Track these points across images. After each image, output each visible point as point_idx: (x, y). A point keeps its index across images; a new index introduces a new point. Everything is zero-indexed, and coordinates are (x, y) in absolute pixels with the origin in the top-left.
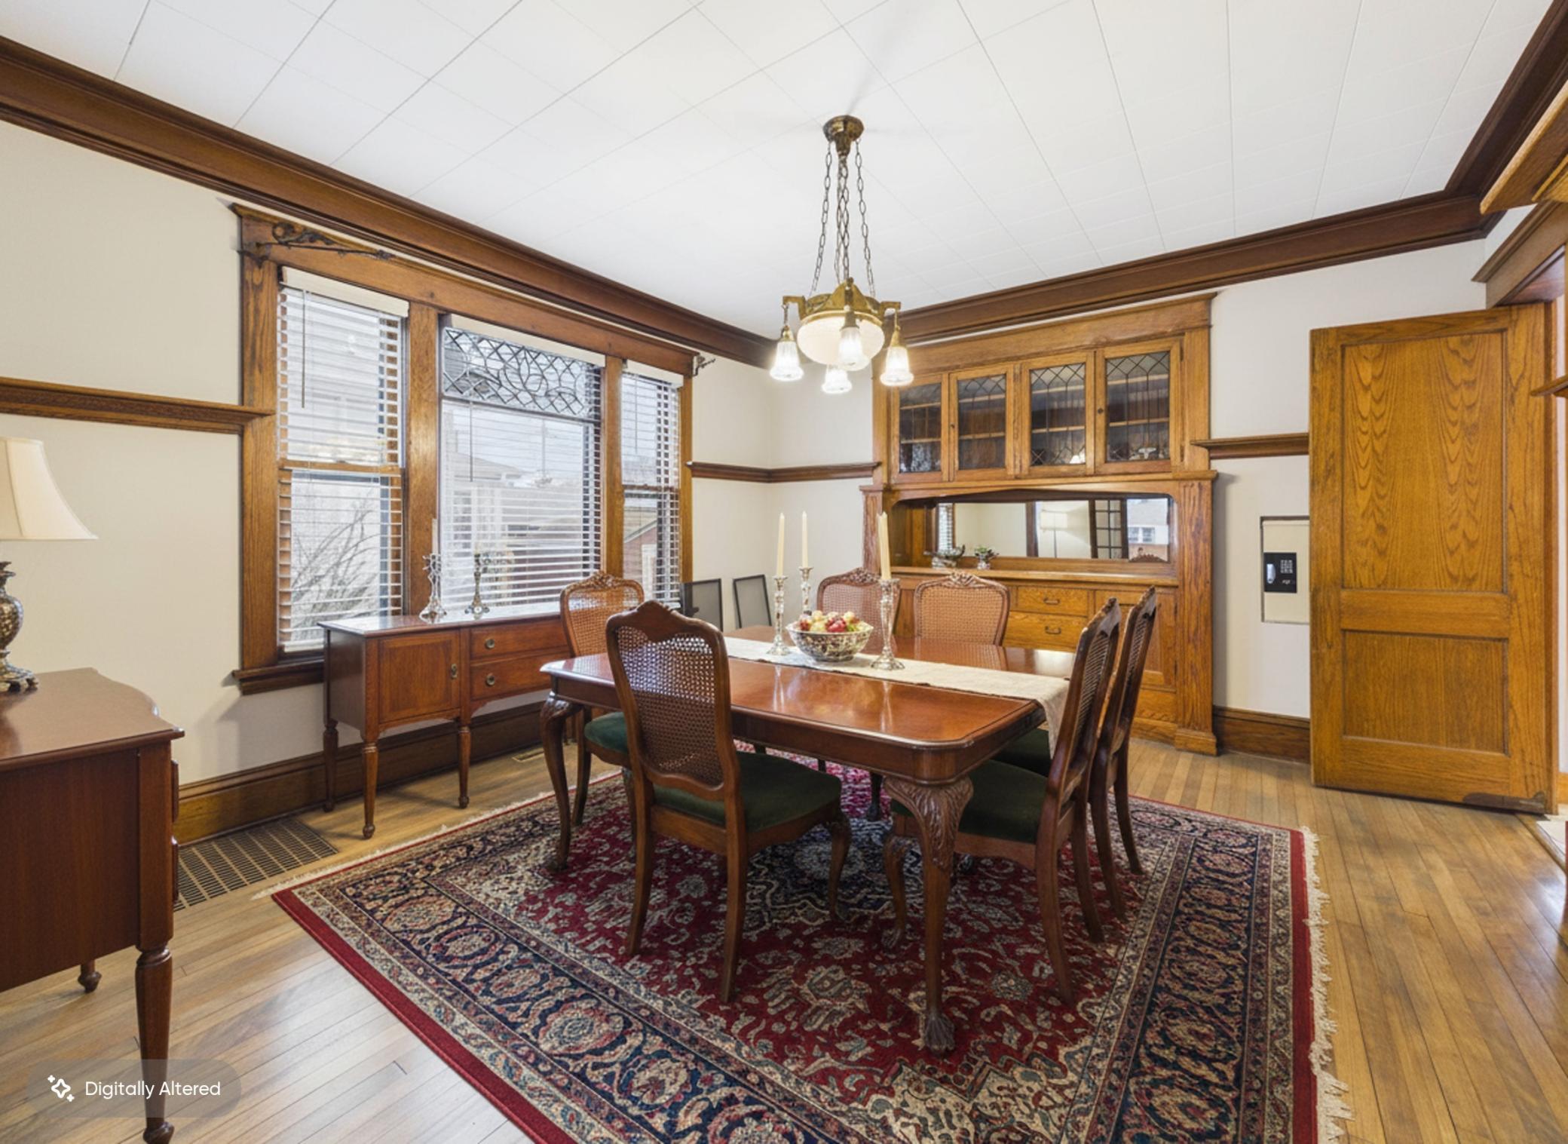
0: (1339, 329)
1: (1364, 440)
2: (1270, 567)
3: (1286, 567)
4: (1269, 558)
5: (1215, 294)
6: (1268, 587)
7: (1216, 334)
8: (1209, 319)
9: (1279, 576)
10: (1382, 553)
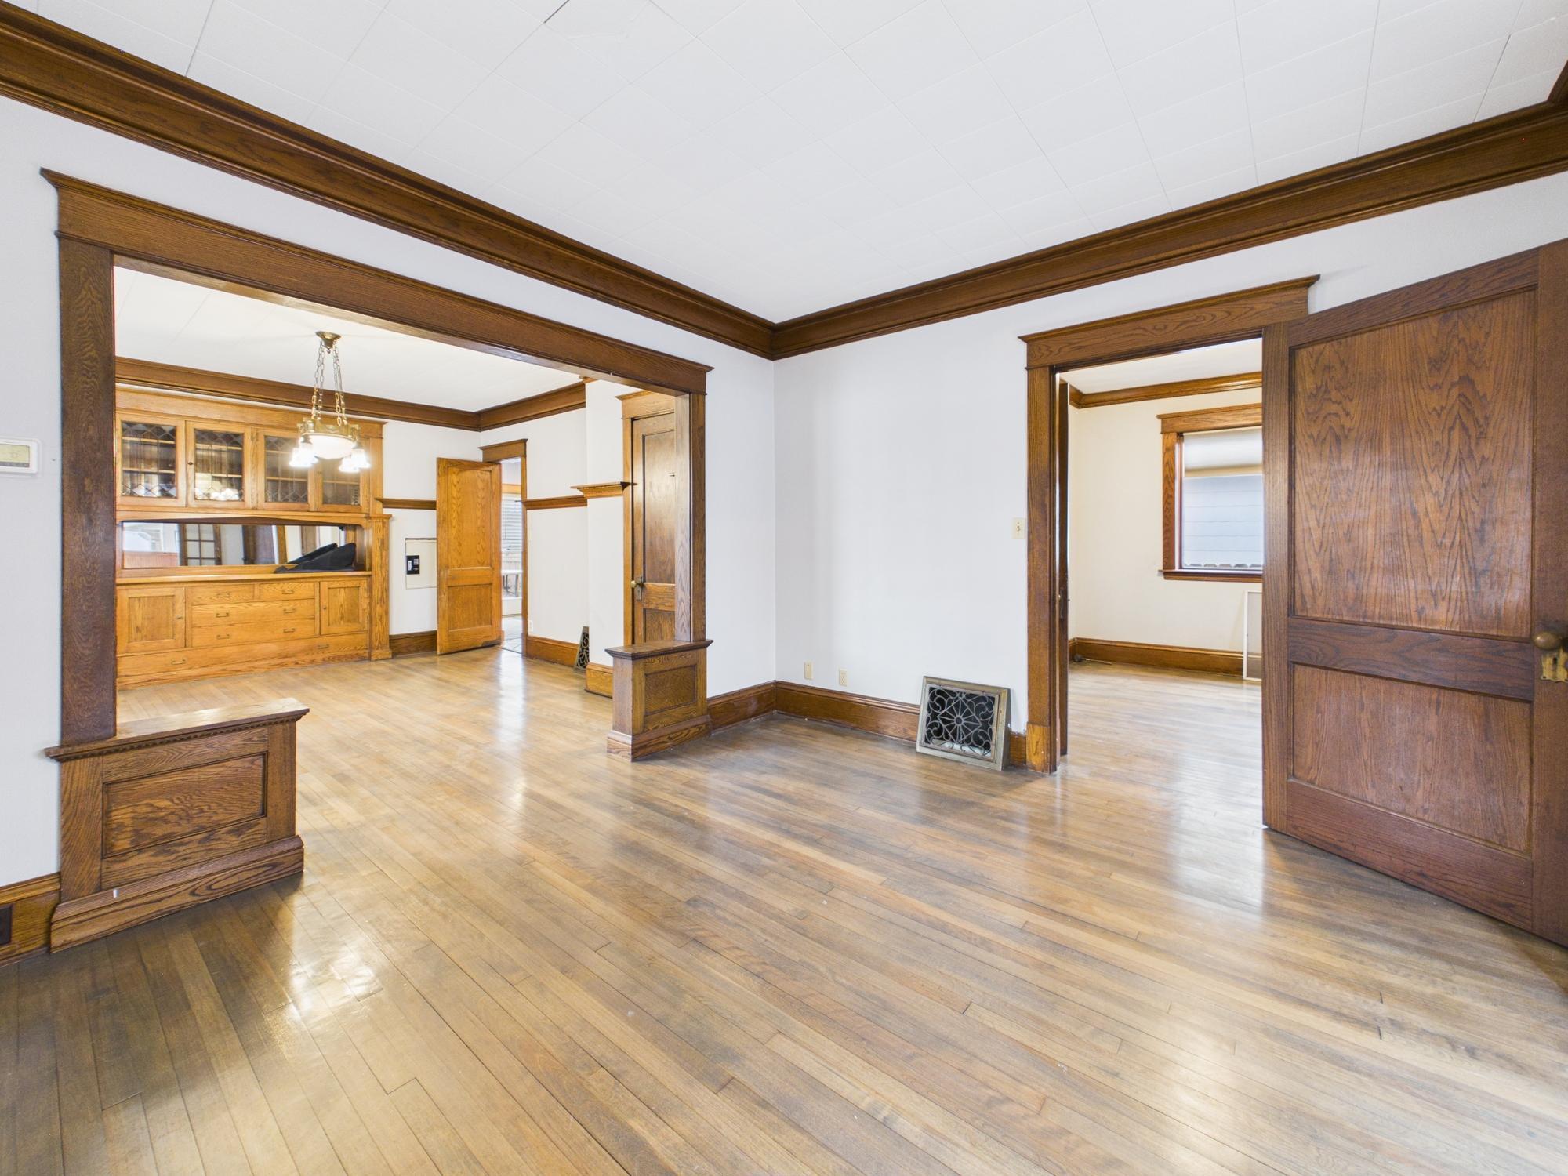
0: (447, 459)
1: (454, 507)
2: (410, 562)
3: (416, 562)
4: (409, 558)
5: (385, 423)
6: (409, 572)
7: (385, 442)
8: (381, 434)
9: (414, 566)
10: (460, 554)
